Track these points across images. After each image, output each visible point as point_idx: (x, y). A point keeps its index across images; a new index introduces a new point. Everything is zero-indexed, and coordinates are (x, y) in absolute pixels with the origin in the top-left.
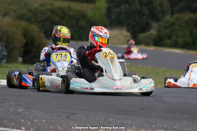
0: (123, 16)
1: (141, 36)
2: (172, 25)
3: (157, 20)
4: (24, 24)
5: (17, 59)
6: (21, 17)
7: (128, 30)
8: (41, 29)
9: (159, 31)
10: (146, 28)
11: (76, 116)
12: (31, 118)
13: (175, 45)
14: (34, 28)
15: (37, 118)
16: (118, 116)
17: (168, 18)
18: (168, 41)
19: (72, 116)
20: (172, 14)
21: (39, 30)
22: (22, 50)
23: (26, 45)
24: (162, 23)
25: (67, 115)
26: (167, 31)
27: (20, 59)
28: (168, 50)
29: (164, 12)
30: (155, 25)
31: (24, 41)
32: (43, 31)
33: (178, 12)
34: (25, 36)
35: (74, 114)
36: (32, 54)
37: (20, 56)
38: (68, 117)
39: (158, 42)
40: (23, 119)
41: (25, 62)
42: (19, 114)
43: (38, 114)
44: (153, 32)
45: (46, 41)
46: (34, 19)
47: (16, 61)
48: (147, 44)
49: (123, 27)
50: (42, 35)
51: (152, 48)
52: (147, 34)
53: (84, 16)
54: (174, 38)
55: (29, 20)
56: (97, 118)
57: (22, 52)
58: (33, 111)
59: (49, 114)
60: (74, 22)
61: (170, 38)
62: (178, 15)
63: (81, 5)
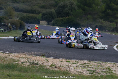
0: (45, 18)
1: (50, 23)
2: (57, 20)
3: (54, 19)
9: (54, 22)
10: (51, 21)
17: (56, 19)
20: (57, 18)
22: (19, 27)
23: (20, 25)
26: (56, 22)
27: (19, 29)
29: (55, 17)
30: (53, 20)
34: (20, 24)
36: (22, 28)
39: (53, 25)
41: (20, 30)
47: (18, 30)
48: (51, 25)
49: (45, 21)
51: (52, 26)
52: (51, 22)
53: (36, 18)
54: (57, 24)
60: (34, 19)
61: (56, 24)
62: (58, 18)
63: (36, 15)
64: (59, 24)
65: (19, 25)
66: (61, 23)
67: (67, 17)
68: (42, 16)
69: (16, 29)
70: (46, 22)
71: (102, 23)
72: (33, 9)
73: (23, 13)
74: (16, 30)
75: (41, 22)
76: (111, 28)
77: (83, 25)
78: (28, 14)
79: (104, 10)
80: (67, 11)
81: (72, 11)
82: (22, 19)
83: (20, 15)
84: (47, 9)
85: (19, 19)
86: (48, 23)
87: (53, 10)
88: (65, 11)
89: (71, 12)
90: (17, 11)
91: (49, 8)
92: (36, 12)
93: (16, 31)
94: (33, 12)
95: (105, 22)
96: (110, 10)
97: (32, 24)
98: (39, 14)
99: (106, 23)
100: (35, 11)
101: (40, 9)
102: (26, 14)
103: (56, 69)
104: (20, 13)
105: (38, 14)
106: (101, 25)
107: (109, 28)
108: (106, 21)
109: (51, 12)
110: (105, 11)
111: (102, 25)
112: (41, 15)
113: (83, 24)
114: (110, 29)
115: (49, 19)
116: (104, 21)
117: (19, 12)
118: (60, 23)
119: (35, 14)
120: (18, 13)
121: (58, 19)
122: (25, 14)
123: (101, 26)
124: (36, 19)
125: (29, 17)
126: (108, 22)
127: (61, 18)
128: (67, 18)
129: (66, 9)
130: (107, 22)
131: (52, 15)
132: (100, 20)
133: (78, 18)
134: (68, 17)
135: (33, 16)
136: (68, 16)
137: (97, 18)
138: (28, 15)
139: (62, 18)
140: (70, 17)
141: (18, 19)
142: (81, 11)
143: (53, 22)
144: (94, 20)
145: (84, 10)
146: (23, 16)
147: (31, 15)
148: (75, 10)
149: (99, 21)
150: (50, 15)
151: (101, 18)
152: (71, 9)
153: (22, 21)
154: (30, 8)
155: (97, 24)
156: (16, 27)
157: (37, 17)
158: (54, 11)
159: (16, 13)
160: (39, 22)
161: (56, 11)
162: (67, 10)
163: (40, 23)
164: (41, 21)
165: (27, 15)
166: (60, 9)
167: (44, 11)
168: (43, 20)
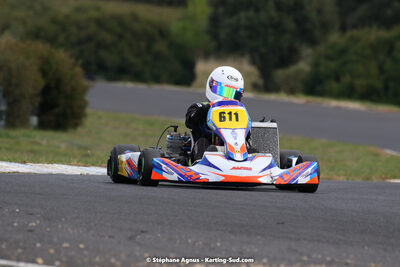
0: (243, 33)
1: (280, 74)
2: (343, 52)
3: (312, 42)
4: (42, 47)
5: (27, 120)
6: (36, 34)
7: (253, 62)
8: (77, 59)
9: (316, 65)
10: (288, 58)
11: (148, 236)
12: (55, 240)
13: (349, 94)
14: (63, 57)
15: (66, 241)
16: (232, 237)
17: (335, 37)
18: (334, 86)
19: (138, 237)
20: (343, 29)
21: (73, 60)
22: (38, 100)
23: (46, 91)
24: (321, 48)
25: (129, 234)
26: (333, 65)
27: (34, 120)
28: (334, 103)
29: (325, 27)
30: (307, 52)
31: (41, 83)
32: (80, 62)
33: (355, 27)
35: (142, 232)
36: (56, 110)
37: (33, 114)
38: (131, 238)
40: (40, 242)
42: (31, 231)
43: (71, 232)
44: (304, 66)
45: (86, 82)
46: (61, 39)
47: (24, 124)
48: (292, 92)
49: (242, 55)
50: (79, 70)
51: (300, 100)
52: (292, 70)
53: (163, 33)
54: (346, 79)
55: (52, 40)
56: (190, 241)
57: (37, 104)
58: (60, 226)
59: (92, 232)
60: (143, 44)
61: (337, 79)
62: (355, 33)
64: (360, 83)
65: (33, 82)
66: (382, 71)
69: (13, 120)
75: (201, 66)
97: (130, 85)
115: (271, 39)
118: (374, 71)
121: (352, 40)
124: (161, 46)
127: (374, 34)
163: (194, 77)
164: (207, 55)
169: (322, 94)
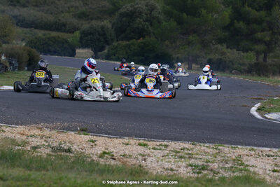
0: (89, 42)
1: (99, 53)
2: (117, 47)
3: (109, 44)
9: (109, 51)
10: (102, 49)
17: (115, 44)
18: (113, 57)
20: (118, 41)
22: (27, 63)
23: (30, 60)
24: (111, 46)
26: (113, 51)
27: (26, 68)
28: (113, 62)
29: (112, 40)
30: (107, 47)
31: (28, 58)
33: (120, 40)
34: (29, 55)
37: (26, 66)
39: (108, 58)
41: (29, 70)
47: (23, 69)
48: (102, 59)
51: (104, 61)
52: (103, 52)
53: (67, 42)
54: (117, 55)
60: (61, 45)
61: (115, 55)
62: (120, 42)
63: (66, 34)
65: (25, 58)
66: (127, 53)
67: (139, 38)
68: (81, 38)
69: (20, 68)
70: (90, 51)
71: (223, 54)
72: (59, 20)
73: (36, 31)
74: (19, 70)
75: (77, 51)
76: (244, 64)
77: (178, 58)
78: (47, 32)
79: (227, 21)
80: (141, 26)
81: (151, 25)
82: (31, 44)
83: (28, 35)
84: (92, 19)
85: (26, 45)
86: (95, 53)
87: (107, 23)
88: (136, 26)
89: (150, 28)
90: (22, 26)
91: (98, 18)
92: (68, 28)
93: (20, 72)
94: (59, 27)
95: (229, 50)
96: (241, 23)
98: (73, 32)
99: (232, 54)
100: (64, 25)
101: (75, 21)
102: (43, 32)
103: (113, 162)
104: (28, 30)
105: (70, 33)
106: (220, 57)
107: (241, 65)
108: (234, 48)
109: (102, 28)
110: (231, 24)
111: (222, 57)
112: (77, 34)
113: (177, 55)
114: (242, 67)
115: (97, 43)
116: (228, 47)
117: (25, 27)
118: (125, 53)
119: (64, 32)
120: (25, 29)
121: (119, 44)
122: (40, 33)
123: (221, 59)
124: (66, 45)
125: (49, 39)
126: (237, 50)
127: (125, 43)
128: (139, 41)
129: (138, 20)
130: (235, 50)
131: (105, 34)
132: (219, 46)
133: (167, 42)
134: (141, 40)
135: (59, 37)
136: (144, 37)
137: (211, 42)
138: (48, 36)
139: (127, 43)
140: (147, 38)
141: (24, 44)
142: (174, 24)
143: (106, 51)
144: (205, 45)
145: (180, 22)
146: (36, 38)
147: (54, 34)
148: (159, 22)
149: (217, 49)
150: (99, 34)
151: (220, 41)
152: (151, 20)
153: (34, 50)
154: (51, 18)
155: (211, 56)
156: (20, 63)
157: (70, 40)
158: (110, 26)
159: (19, 30)
160: (75, 51)
161: (113, 25)
162: (139, 22)
163: (75, 54)
164: (80, 48)
165: (44, 35)
166: (124, 19)
167: (85, 25)
168: (84, 46)
169: (110, 60)
